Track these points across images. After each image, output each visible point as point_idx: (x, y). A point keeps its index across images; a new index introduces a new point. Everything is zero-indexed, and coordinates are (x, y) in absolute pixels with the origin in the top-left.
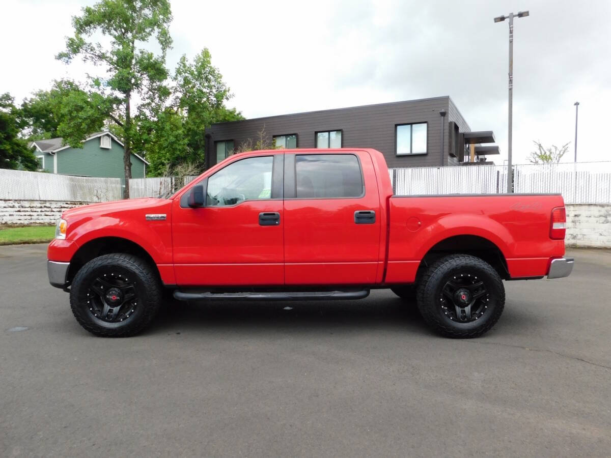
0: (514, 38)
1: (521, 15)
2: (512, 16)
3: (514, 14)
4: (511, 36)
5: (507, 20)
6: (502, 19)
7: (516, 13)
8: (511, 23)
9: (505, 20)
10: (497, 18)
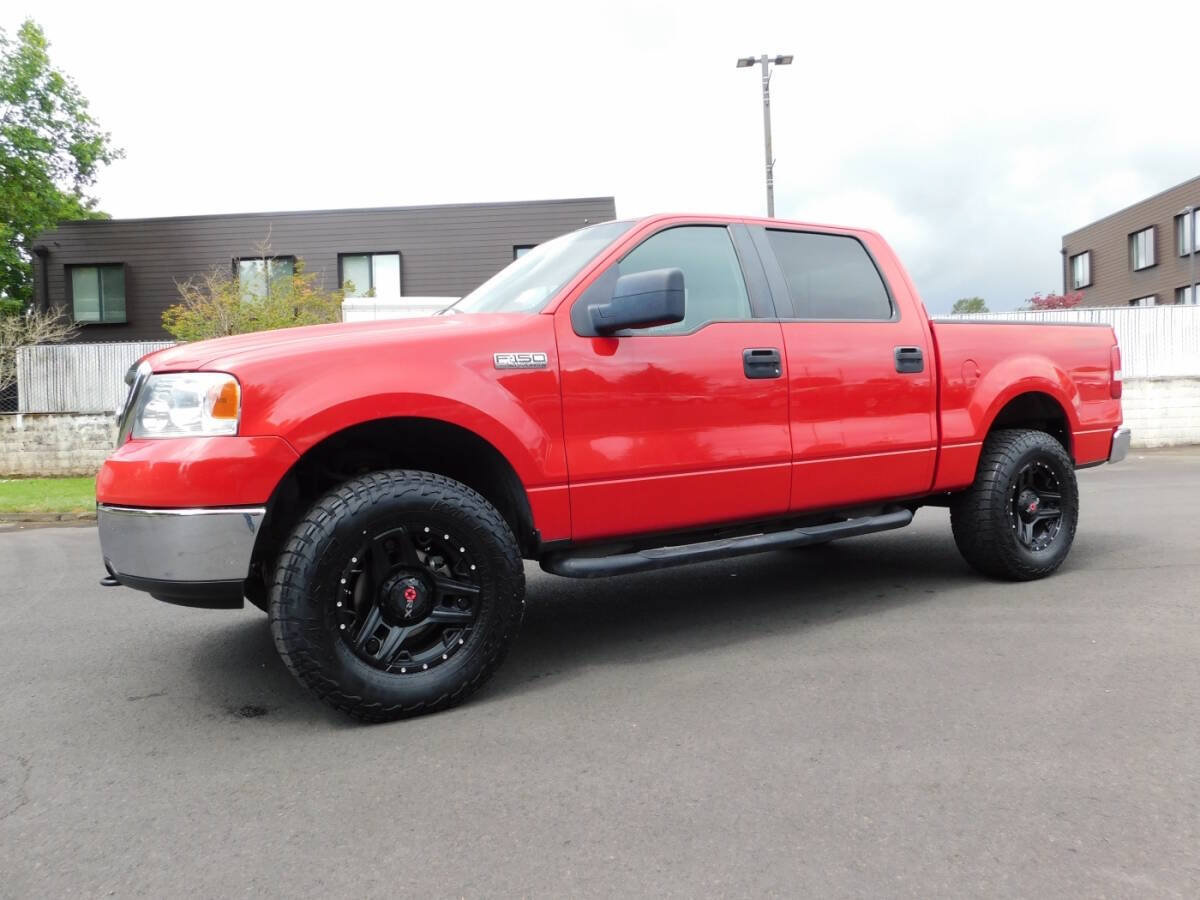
0: (771, 99)
1: (779, 61)
2: (765, 61)
3: (770, 57)
4: (767, 96)
5: (758, 67)
6: (750, 62)
7: (773, 56)
8: (765, 72)
9: (755, 65)
10: (744, 60)
